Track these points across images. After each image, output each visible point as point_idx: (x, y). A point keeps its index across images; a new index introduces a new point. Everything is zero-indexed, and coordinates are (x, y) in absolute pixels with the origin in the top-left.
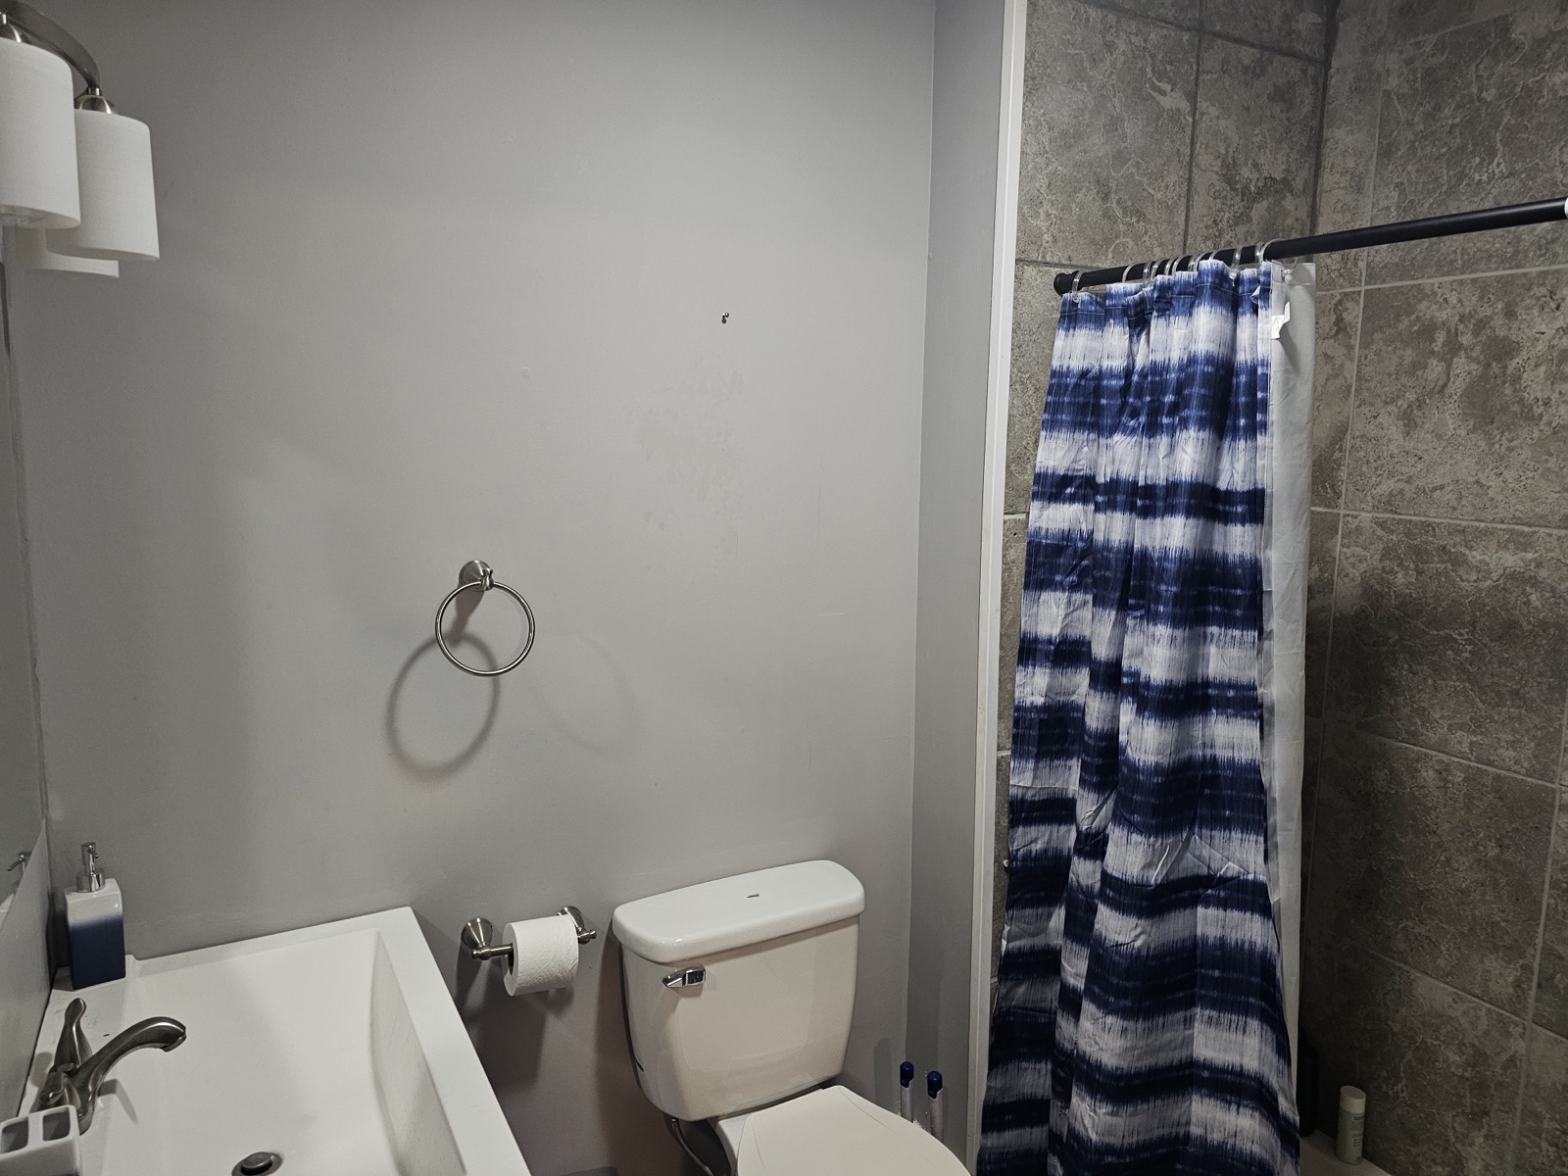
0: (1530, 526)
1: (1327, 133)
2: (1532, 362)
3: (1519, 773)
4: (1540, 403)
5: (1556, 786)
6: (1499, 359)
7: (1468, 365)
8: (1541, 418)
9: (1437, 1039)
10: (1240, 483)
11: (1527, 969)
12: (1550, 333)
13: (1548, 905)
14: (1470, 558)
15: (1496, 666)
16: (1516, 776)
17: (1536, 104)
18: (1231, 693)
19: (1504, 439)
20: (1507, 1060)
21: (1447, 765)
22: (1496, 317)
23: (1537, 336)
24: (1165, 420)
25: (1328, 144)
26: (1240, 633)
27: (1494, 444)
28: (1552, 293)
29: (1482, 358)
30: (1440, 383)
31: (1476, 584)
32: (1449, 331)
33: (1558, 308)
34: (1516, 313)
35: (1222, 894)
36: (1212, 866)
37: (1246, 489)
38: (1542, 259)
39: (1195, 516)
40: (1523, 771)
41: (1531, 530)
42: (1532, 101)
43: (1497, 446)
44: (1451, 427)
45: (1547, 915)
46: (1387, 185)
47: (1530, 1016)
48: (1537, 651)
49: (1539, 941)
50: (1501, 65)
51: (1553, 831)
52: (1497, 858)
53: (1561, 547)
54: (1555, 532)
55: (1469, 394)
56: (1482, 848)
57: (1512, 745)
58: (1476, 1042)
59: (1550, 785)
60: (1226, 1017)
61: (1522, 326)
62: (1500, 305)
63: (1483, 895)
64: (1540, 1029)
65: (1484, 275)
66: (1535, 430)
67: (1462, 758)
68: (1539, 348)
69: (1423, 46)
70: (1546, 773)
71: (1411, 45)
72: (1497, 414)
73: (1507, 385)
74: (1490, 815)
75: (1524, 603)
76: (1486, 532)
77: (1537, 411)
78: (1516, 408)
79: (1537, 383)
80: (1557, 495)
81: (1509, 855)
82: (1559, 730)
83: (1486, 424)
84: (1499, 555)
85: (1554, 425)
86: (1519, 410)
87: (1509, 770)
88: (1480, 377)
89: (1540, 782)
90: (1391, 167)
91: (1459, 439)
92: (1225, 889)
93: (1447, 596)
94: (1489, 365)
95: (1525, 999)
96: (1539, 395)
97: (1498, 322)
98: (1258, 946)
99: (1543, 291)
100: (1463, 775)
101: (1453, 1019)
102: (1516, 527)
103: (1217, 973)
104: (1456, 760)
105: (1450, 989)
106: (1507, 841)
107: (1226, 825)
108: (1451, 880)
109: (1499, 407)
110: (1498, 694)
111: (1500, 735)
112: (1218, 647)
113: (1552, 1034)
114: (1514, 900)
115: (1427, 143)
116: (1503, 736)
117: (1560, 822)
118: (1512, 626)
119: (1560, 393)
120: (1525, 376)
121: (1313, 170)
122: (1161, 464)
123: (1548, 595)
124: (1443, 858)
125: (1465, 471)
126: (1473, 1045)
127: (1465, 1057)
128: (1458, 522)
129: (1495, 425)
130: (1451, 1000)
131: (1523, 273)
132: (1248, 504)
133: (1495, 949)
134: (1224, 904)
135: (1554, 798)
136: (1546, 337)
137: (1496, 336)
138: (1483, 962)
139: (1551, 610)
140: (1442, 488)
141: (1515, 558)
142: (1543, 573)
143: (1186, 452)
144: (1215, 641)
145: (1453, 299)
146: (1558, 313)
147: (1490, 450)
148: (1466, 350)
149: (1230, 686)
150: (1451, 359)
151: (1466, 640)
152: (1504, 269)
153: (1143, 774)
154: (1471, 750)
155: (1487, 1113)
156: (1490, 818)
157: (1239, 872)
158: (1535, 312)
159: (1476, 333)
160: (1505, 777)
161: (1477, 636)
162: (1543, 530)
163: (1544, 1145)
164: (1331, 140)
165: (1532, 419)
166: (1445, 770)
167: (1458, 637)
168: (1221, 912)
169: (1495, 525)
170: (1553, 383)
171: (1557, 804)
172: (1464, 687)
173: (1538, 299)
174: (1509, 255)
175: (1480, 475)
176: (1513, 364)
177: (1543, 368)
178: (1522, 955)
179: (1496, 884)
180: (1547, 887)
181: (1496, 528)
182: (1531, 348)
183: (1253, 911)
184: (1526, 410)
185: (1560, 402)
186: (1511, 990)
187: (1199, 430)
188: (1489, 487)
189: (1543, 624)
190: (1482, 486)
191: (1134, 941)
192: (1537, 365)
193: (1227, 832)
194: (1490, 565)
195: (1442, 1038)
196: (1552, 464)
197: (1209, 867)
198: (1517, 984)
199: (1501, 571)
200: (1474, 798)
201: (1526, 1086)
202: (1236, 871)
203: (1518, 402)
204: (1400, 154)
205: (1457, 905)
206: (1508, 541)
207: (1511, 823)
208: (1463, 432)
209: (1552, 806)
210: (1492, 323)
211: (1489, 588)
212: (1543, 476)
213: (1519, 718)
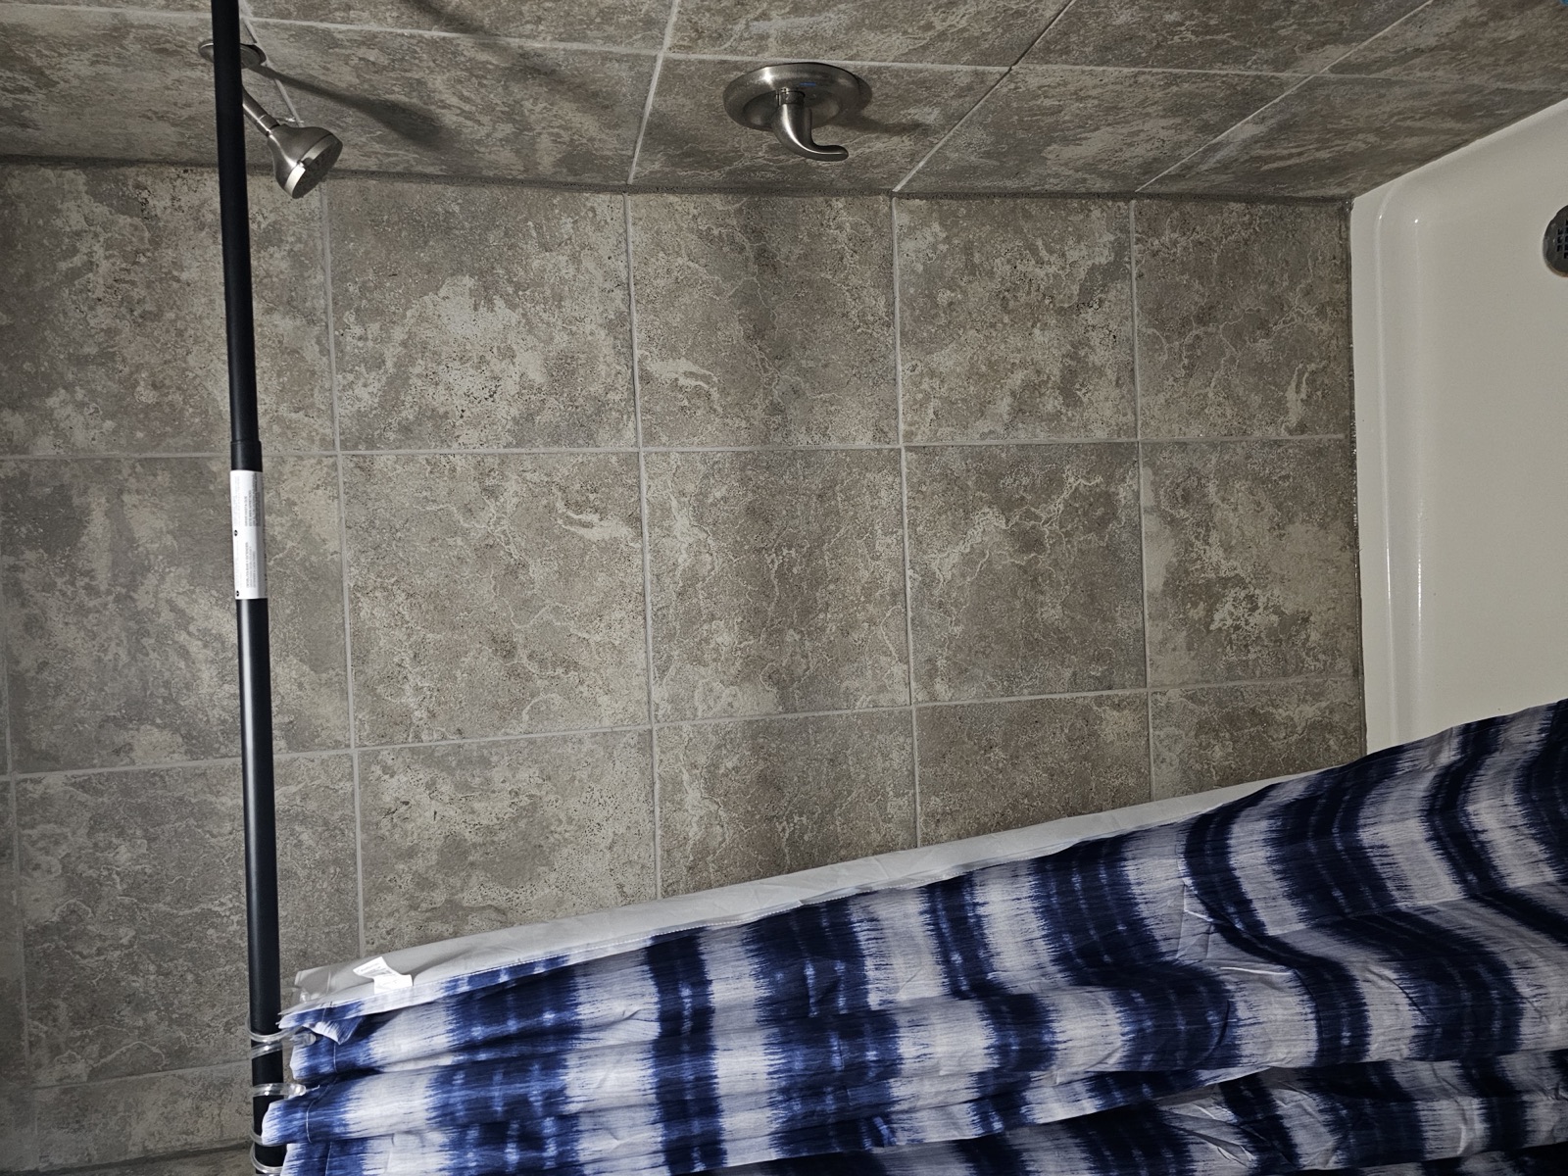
0: (654, 783)
1: (134, 1152)
2: (468, 818)
3: (912, 744)
4: (516, 800)
5: (913, 707)
6: (465, 853)
7: (471, 888)
8: (533, 796)
9: (1208, 770)
10: (647, 999)
11: (1099, 701)
12: (435, 805)
13: (1030, 694)
14: (698, 837)
15: (808, 787)
16: (916, 746)
17: (150, 876)
18: (956, 958)
19: (559, 830)
20: (1194, 702)
21: (927, 815)
22: (414, 868)
23: (438, 818)
24: (551, 1150)
25: (151, 1147)
26: (868, 958)
27: (565, 840)
28: (389, 812)
29: (464, 874)
30: (494, 915)
31: (726, 825)
32: (428, 920)
33: (406, 803)
34: (410, 847)
35: (1231, 910)
36: (1204, 929)
37: (654, 989)
38: (346, 832)
39: (710, 1040)
40: (909, 741)
41: (658, 781)
42: (146, 882)
43: (567, 835)
44: (547, 891)
45: (1039, 694)
46: (225, 1045)
47: (1142, 690)
48: (784, 750)
49: (1067, 696)
50: (89, 927)
51: (957, 703)
52: (1005, 748)
53: (672, 749)
54: (657, 757)
55: (506, 881)
56: (1000, 765)
57: (886, 757)
58: (1193, 733)
59: (914, 714)
60: (1385, 872)
61: (426, 837)
62: (401, 866)
63: (1046, 754)
64: (1148, 680)
65: (360, 894)
66: (547, 799)
67: (915, 802)
68: (452, 813)
69: (37, 1036)
70: (905, 720)
71: (31, 1053)
72: (530, 843)
73: (496, 839)
74: (964, 763)
75: (737, 772)
76: (667, 827)
77: (525, 801)
78: (522, 824)
79: (493, 808)
80: (618, 763)
81: (997, 739)
82: (859, 715)
83: (542, 852)
84: (689, 808)
85: (540, 781)
86: (525, 820)
87: (912, 754)
88: (486, 871)
89: (915, 723)
90: (202, 1044)
91: (562, 878)
92: (1224, 909)
93: (743, 853)
94: (472, 864)
95: (1128, 697)
96: (507, 803)
97: (419, 864)
98: (1268, 854)
99: (385, 822)
100: (933, 798)
101: (1181, 761)
102: (657, 797)
103: (1337, 893)
104: (919, 808)
105: (1153, 769)
106: (984, 743)
107: (1137, 925)
108: (1046, 789)
109: (521, 843)
110: (837, 779)
111: (880, 769)
112: (896, 990)
113: (1148, 669)
114: (1038, 725)
115: (176, 1002)
116: (880, 765)
117: (947, 699)
118: (763, 780)
119: (504, 782)
120: (485, 822)
121: (186, 1160)
122: (628, 1140)
123: (724, 752)
124: (1026, 801)
125: (599, 865)
126: (1196, 736)
127: (1212, 741)
128: (658, 859)
129: (542, 843)
130: (1164, 766)
131: (362, 848)
132: (676, 982)
133: (1093, 734)
134: (1244, 905)
135: (926, 708)
136: (440, 808)
137: (438, 864)
138: (1112, 742)
139: (739, 745)
140: (621, 886)
141: (690, 791)
142: (702, 760)
143: (604, 1080)
144: (890, 997)
145: (389, 923)
146: (412, 802)
147: (572, 842)
148: (453, 894)
149: (946, 961)
150: (463, 909)
151: (788, 823)
152: (356, 872)
153: (1141, 1021)
154: (903, 795)
155: (1253, 710)
156: (967, 763)
157: (1191, 896)
158: (409, 826)
159: (434, 886)
160: (920, 755)
161: (781, 813)
162: (656, 770)
163: (1251, 656)
164: (147, 1143)
165: (535, 804)
166: (933, 816)
167: (788, 832)
168: (1256, 905)
169: (657, 819)
170: (494, 792)
171: (931, 704)
172: (840, 815)
173: (394, 826)
174: (338, 870)
175: (602, 847)
176: (470, 837)
177: (477, 805)
178: (1088, 708)
179: (1030, 745)
180: (1012, 699)
181: (661, 817)
182: (452, 822)
183: (1231, 870)
184: (524, 813)
185: (514, 781)
186: (1126, 712)
187: (565, 1067)
188: (615, 834)
189: (756, 750)
190: (614, 842)
191: (1390, 980)
192: (473, 812)
193: (1147, 922)
194: (702, 814)
195: (1206, 767)
196: (584, 774)
197: (1208, 933)
198: (1118, 707)
199: (707, 802)
200: (952, 782)
201: (1208, 682)
202: (1190, 900)
203: (516, 823)
204: (184, 1036)
205: (1067, 778)
206: (672, 802)
207: (964, 743)
208: (553, 876)
209: (934, 708)
210: (422, 871)
211: (727, 811)
212: (597, 781)
213: (857, 754)
